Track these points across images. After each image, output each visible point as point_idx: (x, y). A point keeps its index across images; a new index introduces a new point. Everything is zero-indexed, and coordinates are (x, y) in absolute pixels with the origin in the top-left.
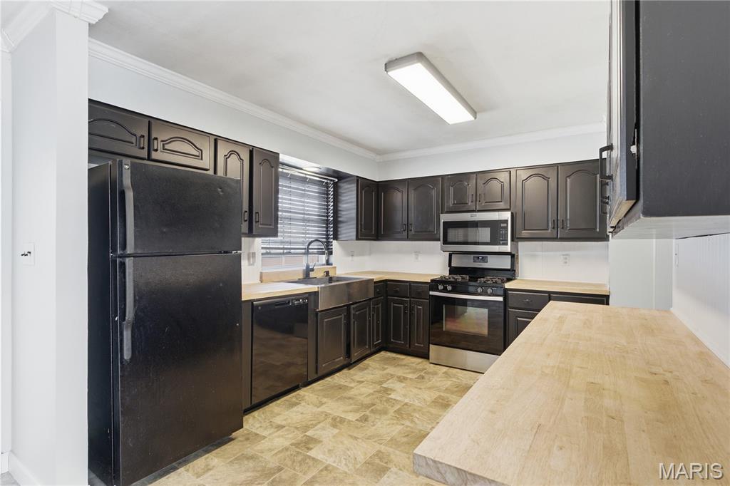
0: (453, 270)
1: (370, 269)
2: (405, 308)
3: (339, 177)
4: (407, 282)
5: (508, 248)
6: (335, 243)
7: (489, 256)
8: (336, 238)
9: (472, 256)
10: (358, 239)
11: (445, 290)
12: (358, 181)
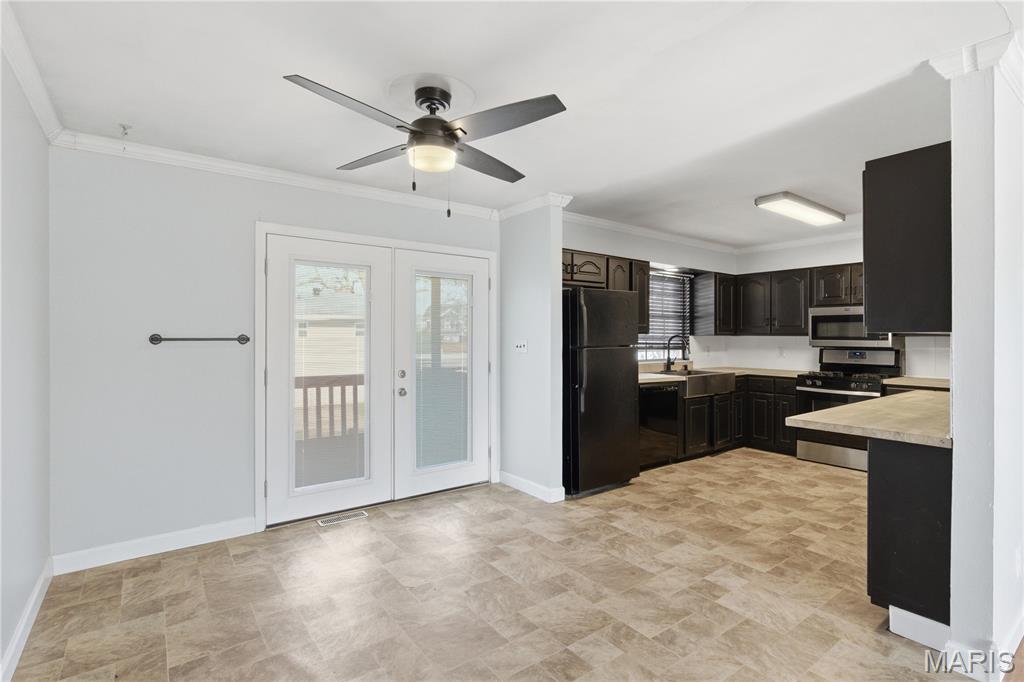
0: (824, 367)
1: (727, 366)
2: (769, 404)
3: (696, 275)
4: (771, 377)
5: (889, 343)
6: (691, 338)
7: (867, 352)
8: (692, 333)
9: (848, 352)
10: (716, 334)
11: (814, 385)
12: (716, 277)
